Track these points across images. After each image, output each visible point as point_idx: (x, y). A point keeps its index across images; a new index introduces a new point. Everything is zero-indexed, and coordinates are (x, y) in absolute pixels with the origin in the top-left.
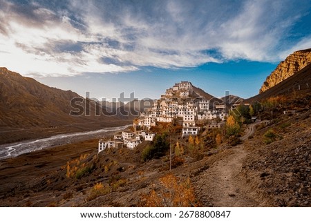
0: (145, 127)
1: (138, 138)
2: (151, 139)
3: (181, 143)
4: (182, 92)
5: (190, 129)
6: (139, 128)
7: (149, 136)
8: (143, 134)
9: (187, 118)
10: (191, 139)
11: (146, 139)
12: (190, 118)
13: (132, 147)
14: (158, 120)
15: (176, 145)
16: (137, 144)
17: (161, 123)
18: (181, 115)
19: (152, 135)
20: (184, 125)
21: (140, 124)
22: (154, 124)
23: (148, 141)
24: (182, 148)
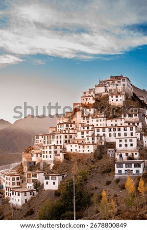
0: (45, 163)
1: (30, 185)
2: (55, 187)
3: (113, 192)
4: (112, 95)
5: (128, 165)
6: (33, 167)
7: (50, 181)
8: (40, 177)
9: (123, 143)
10: (130, 184)
11: (46, 187)
12: (129, 143)
13: (20, 204)
14: (68, 150)
15: (101, 197)
16: (28, 197)
17: (75, 155)
18: (112, 139)
19: (58, 179)
20: (117, 157)
21: (34, 159)
22: (61, 157)
23: (50, 191)
24: (113, 203)
